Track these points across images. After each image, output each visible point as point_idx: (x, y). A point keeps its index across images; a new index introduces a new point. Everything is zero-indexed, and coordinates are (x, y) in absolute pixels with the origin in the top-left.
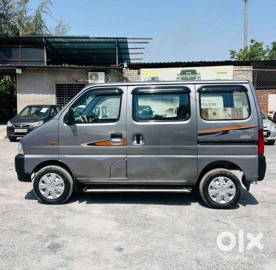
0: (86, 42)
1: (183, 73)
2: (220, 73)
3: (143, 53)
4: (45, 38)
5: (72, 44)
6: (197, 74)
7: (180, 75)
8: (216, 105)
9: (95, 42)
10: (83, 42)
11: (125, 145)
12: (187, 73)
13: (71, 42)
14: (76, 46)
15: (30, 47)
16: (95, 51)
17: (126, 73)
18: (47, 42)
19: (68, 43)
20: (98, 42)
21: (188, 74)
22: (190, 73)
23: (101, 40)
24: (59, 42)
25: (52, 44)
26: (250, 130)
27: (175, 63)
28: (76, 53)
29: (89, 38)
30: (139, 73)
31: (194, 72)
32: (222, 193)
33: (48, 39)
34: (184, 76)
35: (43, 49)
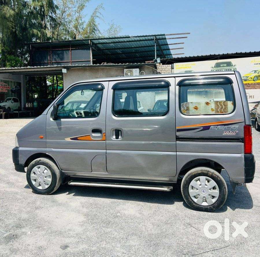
0: (127, 42)
1: (218, 65)
2: (257, 64)
3: (183, 48)
4: (91, 40)
5: (115, 44)
6: (232, 66)
7: (215, 67)
9: (135, 41)
10: (125, 42)
11: (105, 140)
12: (221, 65)
13: (114, 43)
14: (119, 45)
15: (79, 49)
16: (137, 49)
17: (160, 68)
18: (93, 43)
19: (112, 43)
20: (138, 41)
21: (223, 66)
22: (225, 65)
23: (141, 38)
24: (104, 43)
25: (98, 45)
26: (234, 126)
27: (209, 56)
28: (121, 52)
29: (129, 37)
30: (172, 68)
31: (229, 64)
32: (203, 194)
33: (93, 41)
34: (219, 68)
35: (90, 50)
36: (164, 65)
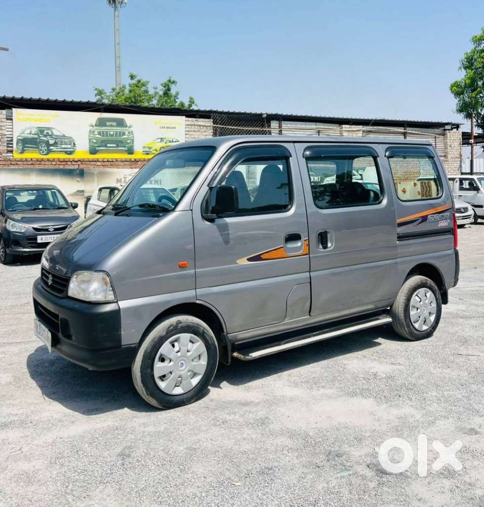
1: (101, 123)
2: (165, 128)
6: (126, 126)
7: (96, 125)
8: (160, 184)
11: (307, 254)
12: (108, 124)
21: (111, 126)
22: (115, 124)
26: (446, 214)
27: (85, 103)
30: (10, 118)
31: (121, 123)
34: (104, 128)
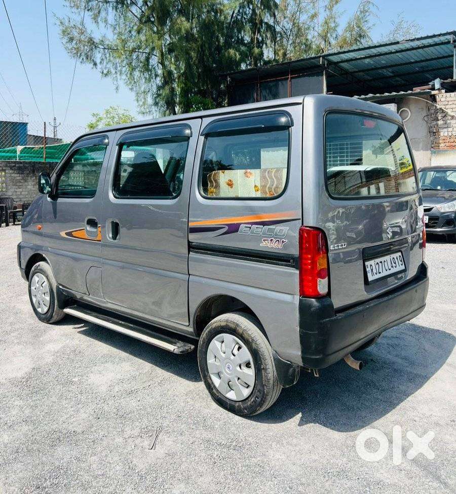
0: (397, 52)
4: (324, 57)
5: (374, 59)
9: (413, 49)
10: (391, 53)
13: (370, 57)
14: (383, 61)
15: (304, 76)
16: (424, 64)
17: (442, 100)
18: (330, 63)
19: (366, 58)
20: (419, 48)
23: (426, 42)
24: (352, 60)
25: (342, 64)
28: (391, 74)
29: (398, 43)
33: (330, 58)
35: (322, 75)
36: (448, 94)
